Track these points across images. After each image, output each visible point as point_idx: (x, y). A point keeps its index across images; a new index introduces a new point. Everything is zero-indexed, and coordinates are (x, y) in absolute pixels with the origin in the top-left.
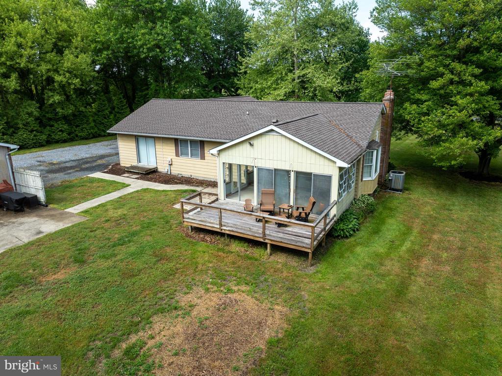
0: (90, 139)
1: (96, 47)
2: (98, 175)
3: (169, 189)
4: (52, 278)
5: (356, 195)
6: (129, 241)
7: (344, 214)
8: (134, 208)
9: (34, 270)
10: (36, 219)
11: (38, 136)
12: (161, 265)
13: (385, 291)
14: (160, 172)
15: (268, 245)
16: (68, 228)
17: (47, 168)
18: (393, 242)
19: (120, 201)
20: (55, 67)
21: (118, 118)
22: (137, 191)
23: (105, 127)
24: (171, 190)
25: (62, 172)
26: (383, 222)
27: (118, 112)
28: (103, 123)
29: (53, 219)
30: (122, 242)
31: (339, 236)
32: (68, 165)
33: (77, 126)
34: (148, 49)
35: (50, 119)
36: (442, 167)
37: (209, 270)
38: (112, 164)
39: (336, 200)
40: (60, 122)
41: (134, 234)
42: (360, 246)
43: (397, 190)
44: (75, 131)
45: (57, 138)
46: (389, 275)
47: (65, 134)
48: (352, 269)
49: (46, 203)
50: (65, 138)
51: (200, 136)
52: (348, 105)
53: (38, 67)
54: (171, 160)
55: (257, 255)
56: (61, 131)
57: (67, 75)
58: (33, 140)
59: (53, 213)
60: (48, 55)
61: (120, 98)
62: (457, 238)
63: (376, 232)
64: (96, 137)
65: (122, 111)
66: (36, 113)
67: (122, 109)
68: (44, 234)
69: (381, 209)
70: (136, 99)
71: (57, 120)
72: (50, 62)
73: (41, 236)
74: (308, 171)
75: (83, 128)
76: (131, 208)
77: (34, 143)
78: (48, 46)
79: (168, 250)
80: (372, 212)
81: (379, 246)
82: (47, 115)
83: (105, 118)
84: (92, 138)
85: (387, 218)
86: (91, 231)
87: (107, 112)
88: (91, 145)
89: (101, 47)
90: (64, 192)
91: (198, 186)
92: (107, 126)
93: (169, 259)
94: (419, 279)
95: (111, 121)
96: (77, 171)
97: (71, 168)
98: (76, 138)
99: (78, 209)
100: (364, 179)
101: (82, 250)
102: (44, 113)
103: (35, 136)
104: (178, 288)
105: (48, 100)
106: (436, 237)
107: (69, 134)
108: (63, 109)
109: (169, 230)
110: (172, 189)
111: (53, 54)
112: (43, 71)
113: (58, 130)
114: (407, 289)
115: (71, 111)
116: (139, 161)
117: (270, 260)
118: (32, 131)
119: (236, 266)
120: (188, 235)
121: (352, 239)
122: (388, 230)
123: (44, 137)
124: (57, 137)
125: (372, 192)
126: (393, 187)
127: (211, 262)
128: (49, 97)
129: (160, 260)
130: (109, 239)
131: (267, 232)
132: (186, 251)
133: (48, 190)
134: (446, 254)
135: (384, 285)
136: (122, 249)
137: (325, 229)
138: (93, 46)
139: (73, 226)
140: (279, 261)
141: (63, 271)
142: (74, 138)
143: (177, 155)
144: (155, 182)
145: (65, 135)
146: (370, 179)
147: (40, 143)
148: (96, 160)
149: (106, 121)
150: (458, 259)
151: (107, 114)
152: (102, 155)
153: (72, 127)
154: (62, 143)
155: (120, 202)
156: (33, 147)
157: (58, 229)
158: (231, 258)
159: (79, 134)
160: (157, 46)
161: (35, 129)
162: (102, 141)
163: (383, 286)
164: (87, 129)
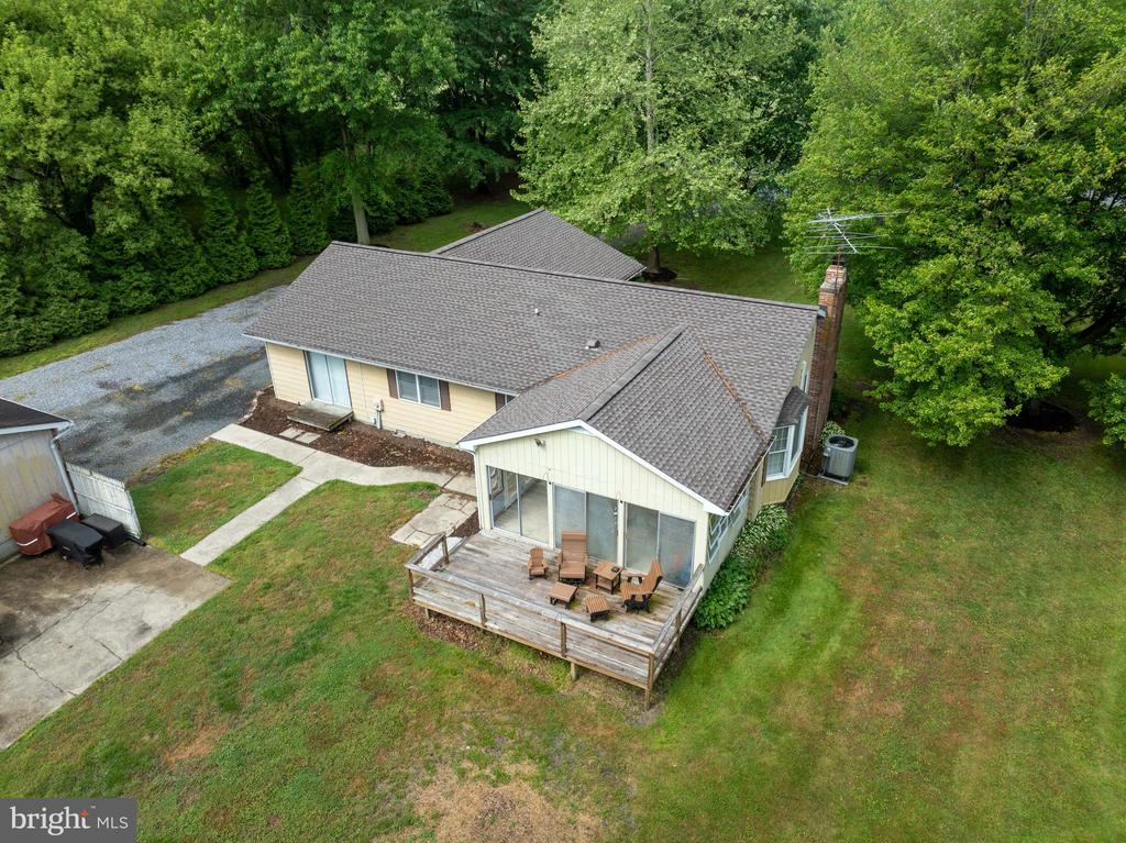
0: (200, 295)
1: (197, 92)
2: (234, 434)
3: (382, 484)
4: (185, 753)
5: (749, 514)
6: (315, 649)
7: (721, 573)
8: (315, 545)
9: (152, 735)
10: (128, 586)
11: (90, 308)
12: (376, 712)
13: (775, 769)
14: (360, 423)
15: (572, 665)
16: (195, 614)
17: (124, 411)
18: (806, 636)
19: (287, 525)
20: (111, 152)
21: (257, 236)
22: (317, 491)
23: (230, 262)
24: (385, 487)
25: (158, 425)
26: (795, 581)
27: (256, 224)
28: (226, 255)
29: (163, 586)
30: (302, 652)
31: (707, 626)
32: (166, 396)
33: (171, 271)
34: (314, 94)
35: (110, 263)
36: (929, 440)
37: (464, 720)
38: (259, 393)
39: (704, 563)
40: (133, 267)
41: (323, 626)
42: (745, 651)
43: (840, 478)
44: (168, 282)
45: (131, 305)
46: (789, 729)
47: (146, 295)
48: (722, 714)
49: (142, 536)
50: (149, 303)
51: (438, 369)
52: (746, 306)
53: (76, 155)
54: (382, 402)
55: (551, 680)
56: (137, 288)
57: (142, 170)
58: (80, 318)
59: (159, 565)
60: (95, 122)
61: (259, 192)
62: (932, 623)
63: (780, 609)
64: (215, 288)
65: (265, 221)
66: (82, 259)
67: (264, 216)
68: (154, 634)
69: (796, 542)
70: (294, 186)
71: (127, 264)
72: (98, 139)
73: (148, 639)
74: (651, 506)
75: (184, 274)
76: (309, 546)
77: (85, 324)
78: (90, 99)
79: (389, 667)
80: (779, 550)
81: (779, 650)
82: (103, 254)
83: (228, 242)
84: (205, 292)
85: (806, 568)
86: (240, 621)
87: (232, 228)
88: (206, 317)
89: (209, 93)
90: (170, 495)
91: (437, 470)
92: (235, 259)
93: (390, 695)
94: (841, 740)
95: (242, 249)
96: (187, 419)
97: (175, 407)
98: (172, 298)
99: (206, 553)
100: (768, 479)
101: (230, 676)
102: (96, 249)
103: (84, 308)
104: (411, 770)
105: (104, 225)
106: (892, 620)
107: (154, 292)
108: (137, 240)
109: (386, 615)
110: (387, 483)
111: (106, 119)
112: (89, 166)
113: (131, 287)
114: (814, 766)
115: (153, 244)
116: (314, 394)
117: (576, 691)
118: (75, 299)
119: (513, 708)
120: (423, 626)
121: (732, 631)
122: (804, 602)
123: (104, 308)
124: (131, 303)
125: (783, 500)
126: (830, 471)
127: (468, 699)
128: (105, 219)
129: (375, 698)
130: (277, 641)
131: (570, 645)
132: (421, 670)
133: (139, 491)
134: (901, 671)
135: (774, 756)
136: (304, 671)
137: (678, 631)
138: (188, 91)
139: (204, 608)
140: (593, 693)
141: (203, 736)
142: (167, 297)
143: (393, 394)
144: (351, 456)
145: (147, 297)
146: (780, 476)
147: (96, 322)
148: (223, 378)
149: (231, 248)
150: (922, 682)
151: (232, 233)
152: (233, 359)
153: (160, 274)
154: (141, 313)
155: (285, 526)
156: (84, 333)
157: (178, 616)
158: (505, 686)
159: (178, 289)
160: (335, 87)
161: (83, 292)
162: (229, 301)
163: (770, 759)
164: (192, 277)
